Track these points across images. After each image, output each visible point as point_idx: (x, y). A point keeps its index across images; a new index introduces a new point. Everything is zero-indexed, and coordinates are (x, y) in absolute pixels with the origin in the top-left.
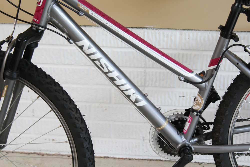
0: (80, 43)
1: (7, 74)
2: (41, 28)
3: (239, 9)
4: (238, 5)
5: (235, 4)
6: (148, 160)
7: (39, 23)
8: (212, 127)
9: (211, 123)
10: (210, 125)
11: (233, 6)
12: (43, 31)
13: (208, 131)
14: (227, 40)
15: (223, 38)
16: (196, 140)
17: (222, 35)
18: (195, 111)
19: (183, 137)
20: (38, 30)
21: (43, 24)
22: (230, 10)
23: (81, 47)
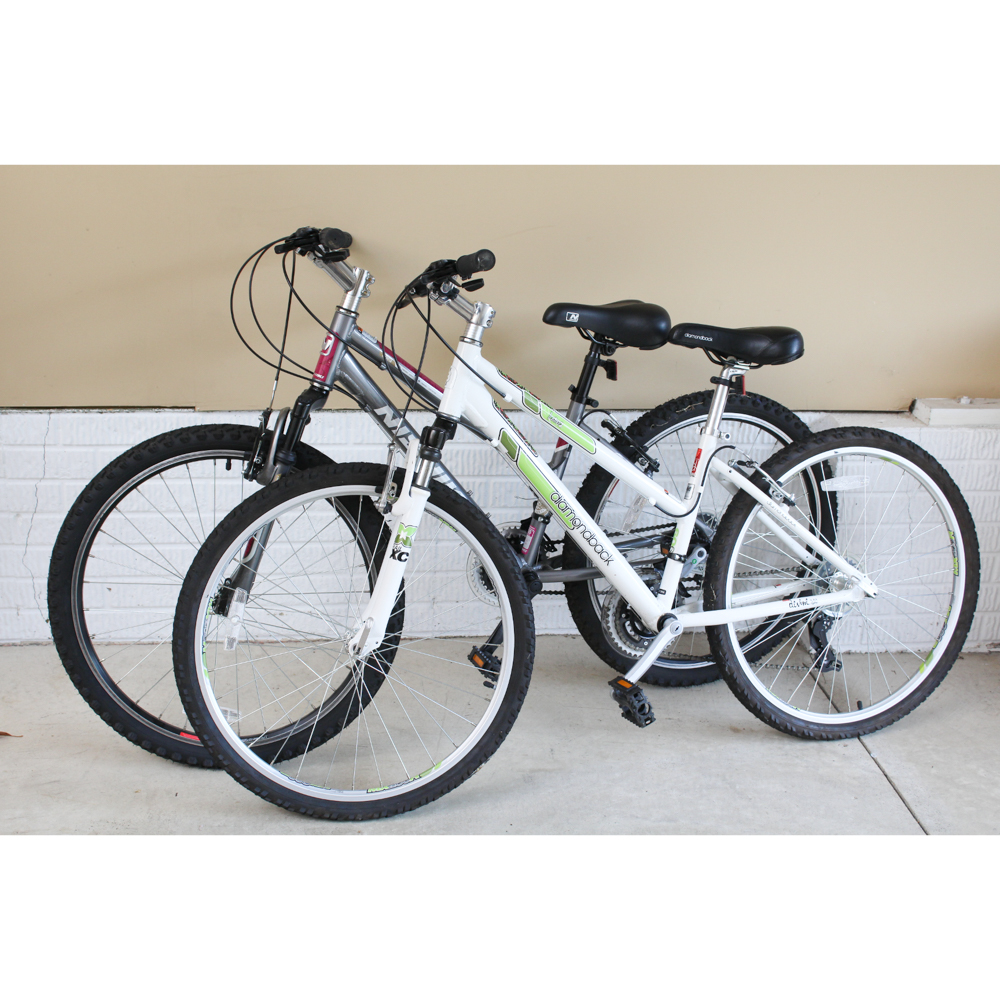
0: (379, 412)
1: (281, 455)
2: (326, 388)
3: (597, 361)
4: (595, 355)
5: (590, 353)
6: (440, 638)
7: (324, 380)
8: (560, 548)
9: (558, 542)
10: (556, 546)
11: (587, 357)
12: (328, 392)
13: (555, 554)
14: (582, 406)
15: (575, 403)
16: (540, 567)
17: (573, 398)
18: (541, 516)
19: (523, 560)
20: (321, 390)
21: (328, 382)
22: (583, 363)
23: (381, 419)
